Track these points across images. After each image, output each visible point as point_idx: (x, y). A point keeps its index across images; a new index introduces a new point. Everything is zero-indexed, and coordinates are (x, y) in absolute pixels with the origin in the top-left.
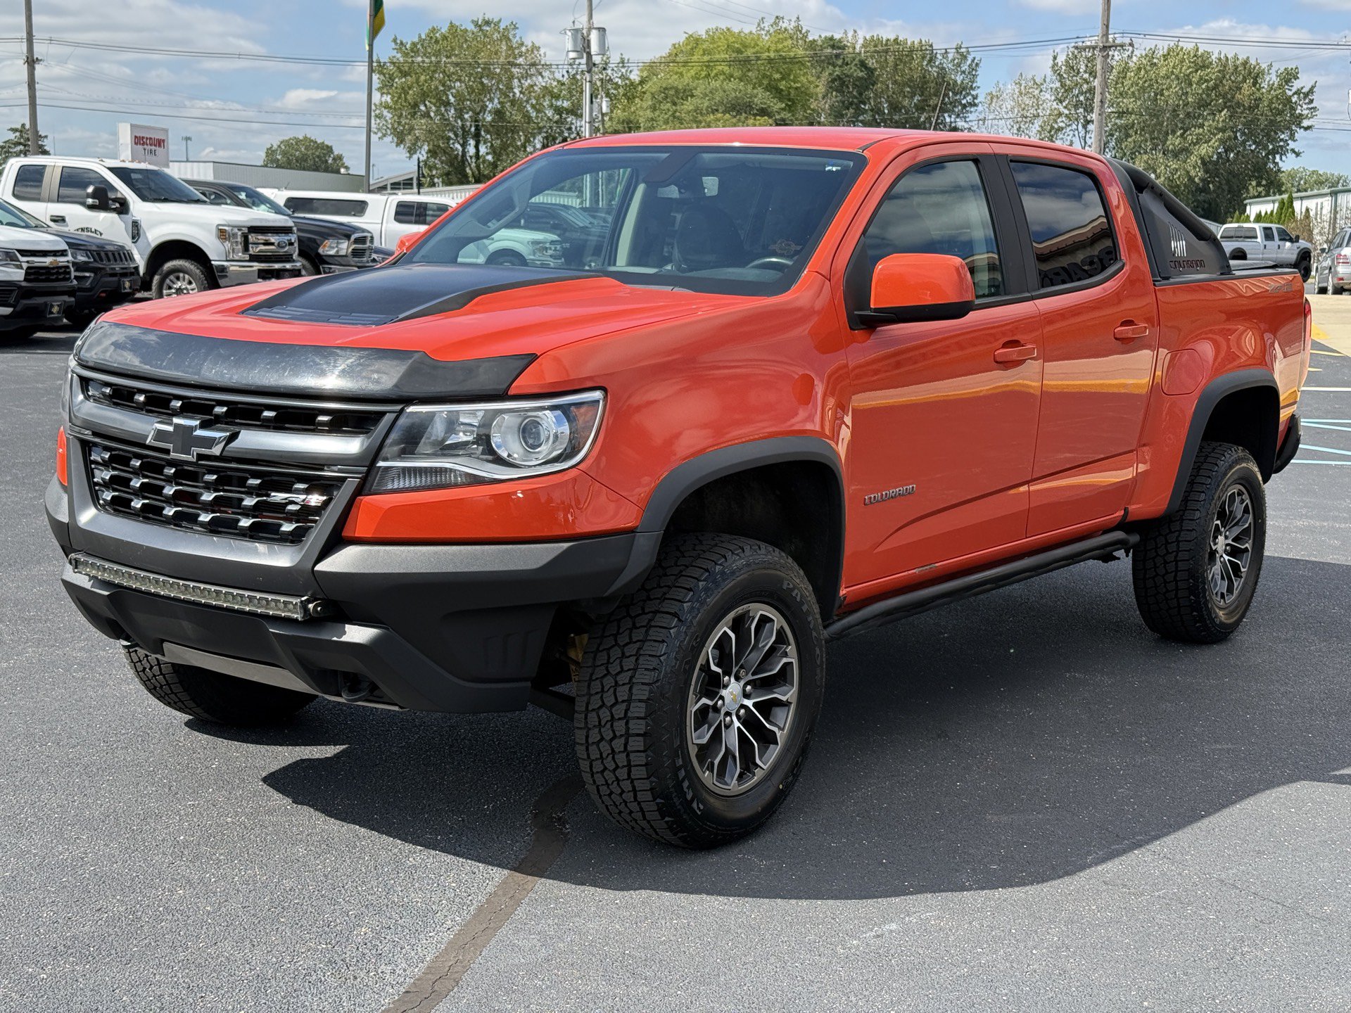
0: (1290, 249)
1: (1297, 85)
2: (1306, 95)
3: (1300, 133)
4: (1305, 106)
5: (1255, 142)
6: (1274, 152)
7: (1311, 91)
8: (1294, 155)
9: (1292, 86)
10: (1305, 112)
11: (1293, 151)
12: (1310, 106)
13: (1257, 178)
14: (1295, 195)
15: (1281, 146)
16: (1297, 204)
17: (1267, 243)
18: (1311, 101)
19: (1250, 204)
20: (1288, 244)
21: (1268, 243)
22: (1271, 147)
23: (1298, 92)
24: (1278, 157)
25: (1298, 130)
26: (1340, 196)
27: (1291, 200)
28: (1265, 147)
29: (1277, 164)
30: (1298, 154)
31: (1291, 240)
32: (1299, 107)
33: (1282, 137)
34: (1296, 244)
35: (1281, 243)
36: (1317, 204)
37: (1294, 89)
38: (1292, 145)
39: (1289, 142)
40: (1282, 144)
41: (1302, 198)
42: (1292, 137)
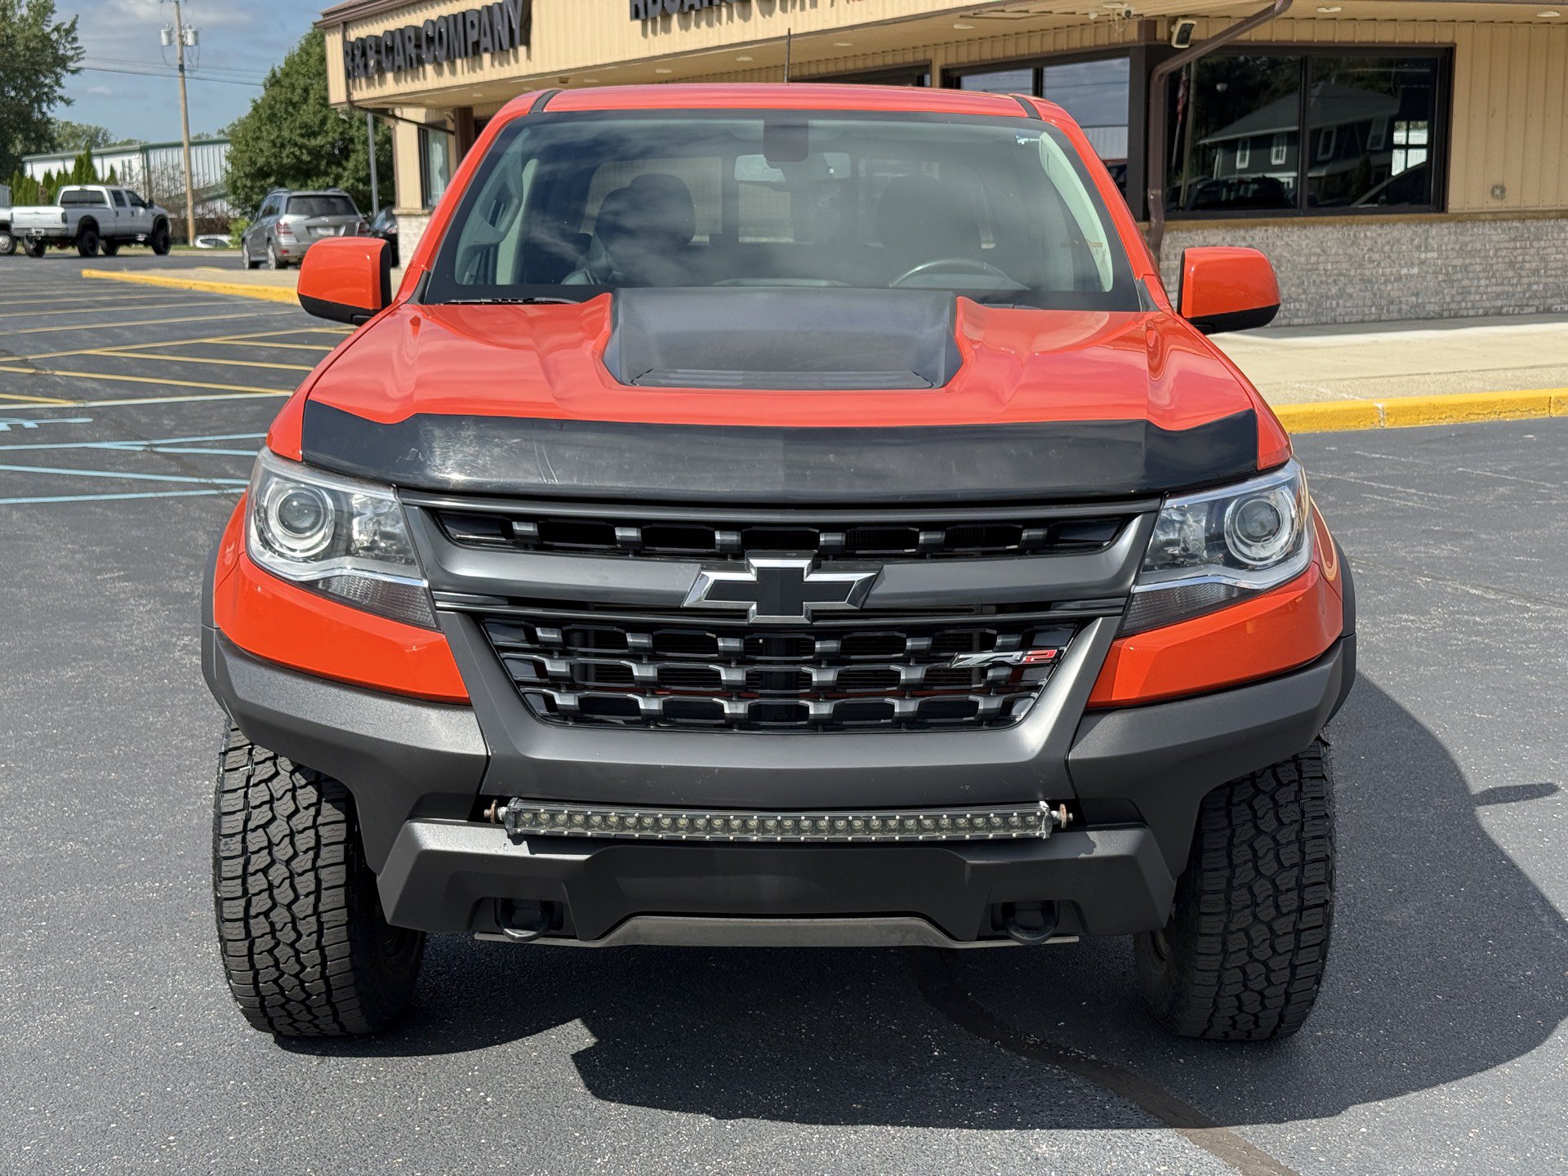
0: (144, 216)
1: (55, 20)
2: (68, 32)
3: (67, 79)
4: (68, 46)
5: (14, 88)
6: (38, 100)
7: (73, 27)
8: (63, 104)
9: (50, 21)
10: (70, 53)
11: (61, 98)
12: (75, 46)
13: (22, 131)
14: (94, 151)
15: (46, 93)
16: (97, 162)
17: (118, 209)
18: (75, 39)
19: (31, 161)
20: (141, 210)
21: (120, 209)
22: (34, 94)
23: (57, 29)
24: (44, 105)
25: (64, 73)
26: (152, 154)
27: (90, 156)
28: (27, 94)
29: (44, 114)
30: (68, 102)
31: (143, 205)
32: (61, 47)
33: (47, 81)
34: (150, 210)
35: (133, 209)
36: (123, 163)
37: (53, 25)
38: (59, 92)
39: (56, 88)
40: (46, 90)
41: (101, 155)
42: (58, 83)
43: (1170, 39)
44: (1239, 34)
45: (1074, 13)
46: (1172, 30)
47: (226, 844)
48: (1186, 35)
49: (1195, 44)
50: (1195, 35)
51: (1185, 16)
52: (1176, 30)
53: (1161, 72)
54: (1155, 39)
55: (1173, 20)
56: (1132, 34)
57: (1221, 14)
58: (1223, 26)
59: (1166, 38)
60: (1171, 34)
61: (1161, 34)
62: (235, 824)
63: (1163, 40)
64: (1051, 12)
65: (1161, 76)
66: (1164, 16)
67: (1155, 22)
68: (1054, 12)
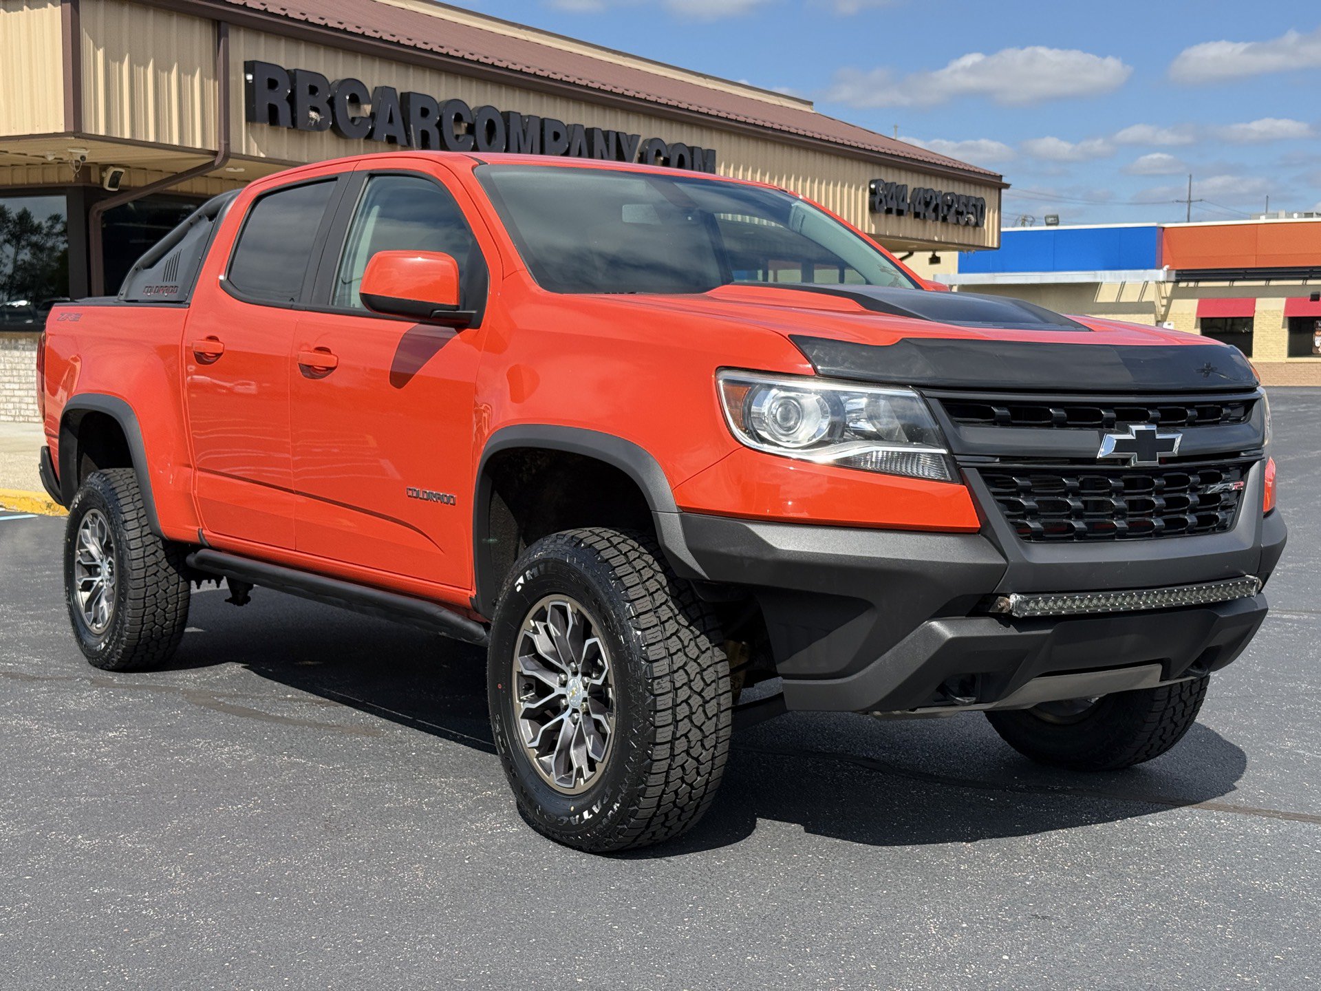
43: (102, 183)
44: (169, 186)
45: (25, 154)
46: (104, 175)
47: (659, 683)
48: (115, 181)
49: (124, 191)
50: (123, 181)
51: (114, 165)
52: (108, 176)
53: (99, 209)
54: (90, 182)
55: (104, 167)
56: (69, 175)
57: (139, 166)
58: (156, 178)
59: (99, 182)
60: (102, 179)
61: (95, 178)
62: (663, 668)
63: (95, 183)
64: (6, 152)
65: (99, 212)
66: (96, 163)
67: (90, 168)
68: (10, 152)
